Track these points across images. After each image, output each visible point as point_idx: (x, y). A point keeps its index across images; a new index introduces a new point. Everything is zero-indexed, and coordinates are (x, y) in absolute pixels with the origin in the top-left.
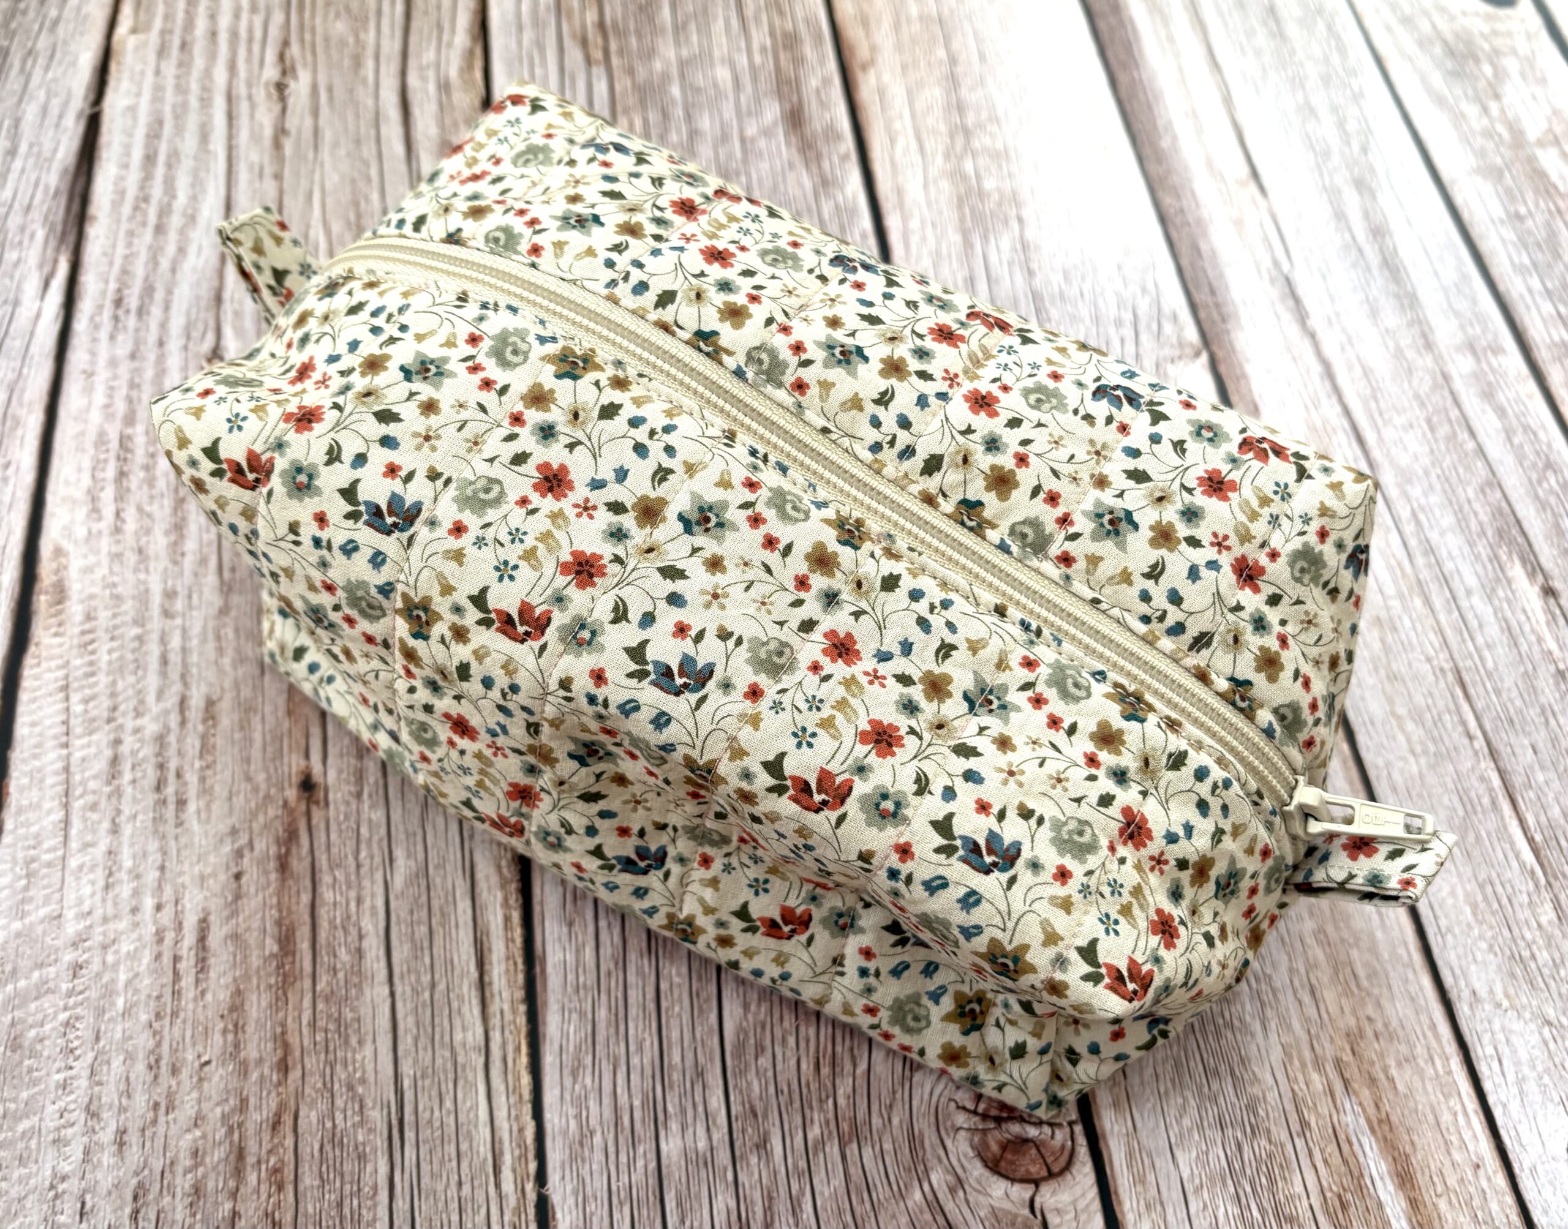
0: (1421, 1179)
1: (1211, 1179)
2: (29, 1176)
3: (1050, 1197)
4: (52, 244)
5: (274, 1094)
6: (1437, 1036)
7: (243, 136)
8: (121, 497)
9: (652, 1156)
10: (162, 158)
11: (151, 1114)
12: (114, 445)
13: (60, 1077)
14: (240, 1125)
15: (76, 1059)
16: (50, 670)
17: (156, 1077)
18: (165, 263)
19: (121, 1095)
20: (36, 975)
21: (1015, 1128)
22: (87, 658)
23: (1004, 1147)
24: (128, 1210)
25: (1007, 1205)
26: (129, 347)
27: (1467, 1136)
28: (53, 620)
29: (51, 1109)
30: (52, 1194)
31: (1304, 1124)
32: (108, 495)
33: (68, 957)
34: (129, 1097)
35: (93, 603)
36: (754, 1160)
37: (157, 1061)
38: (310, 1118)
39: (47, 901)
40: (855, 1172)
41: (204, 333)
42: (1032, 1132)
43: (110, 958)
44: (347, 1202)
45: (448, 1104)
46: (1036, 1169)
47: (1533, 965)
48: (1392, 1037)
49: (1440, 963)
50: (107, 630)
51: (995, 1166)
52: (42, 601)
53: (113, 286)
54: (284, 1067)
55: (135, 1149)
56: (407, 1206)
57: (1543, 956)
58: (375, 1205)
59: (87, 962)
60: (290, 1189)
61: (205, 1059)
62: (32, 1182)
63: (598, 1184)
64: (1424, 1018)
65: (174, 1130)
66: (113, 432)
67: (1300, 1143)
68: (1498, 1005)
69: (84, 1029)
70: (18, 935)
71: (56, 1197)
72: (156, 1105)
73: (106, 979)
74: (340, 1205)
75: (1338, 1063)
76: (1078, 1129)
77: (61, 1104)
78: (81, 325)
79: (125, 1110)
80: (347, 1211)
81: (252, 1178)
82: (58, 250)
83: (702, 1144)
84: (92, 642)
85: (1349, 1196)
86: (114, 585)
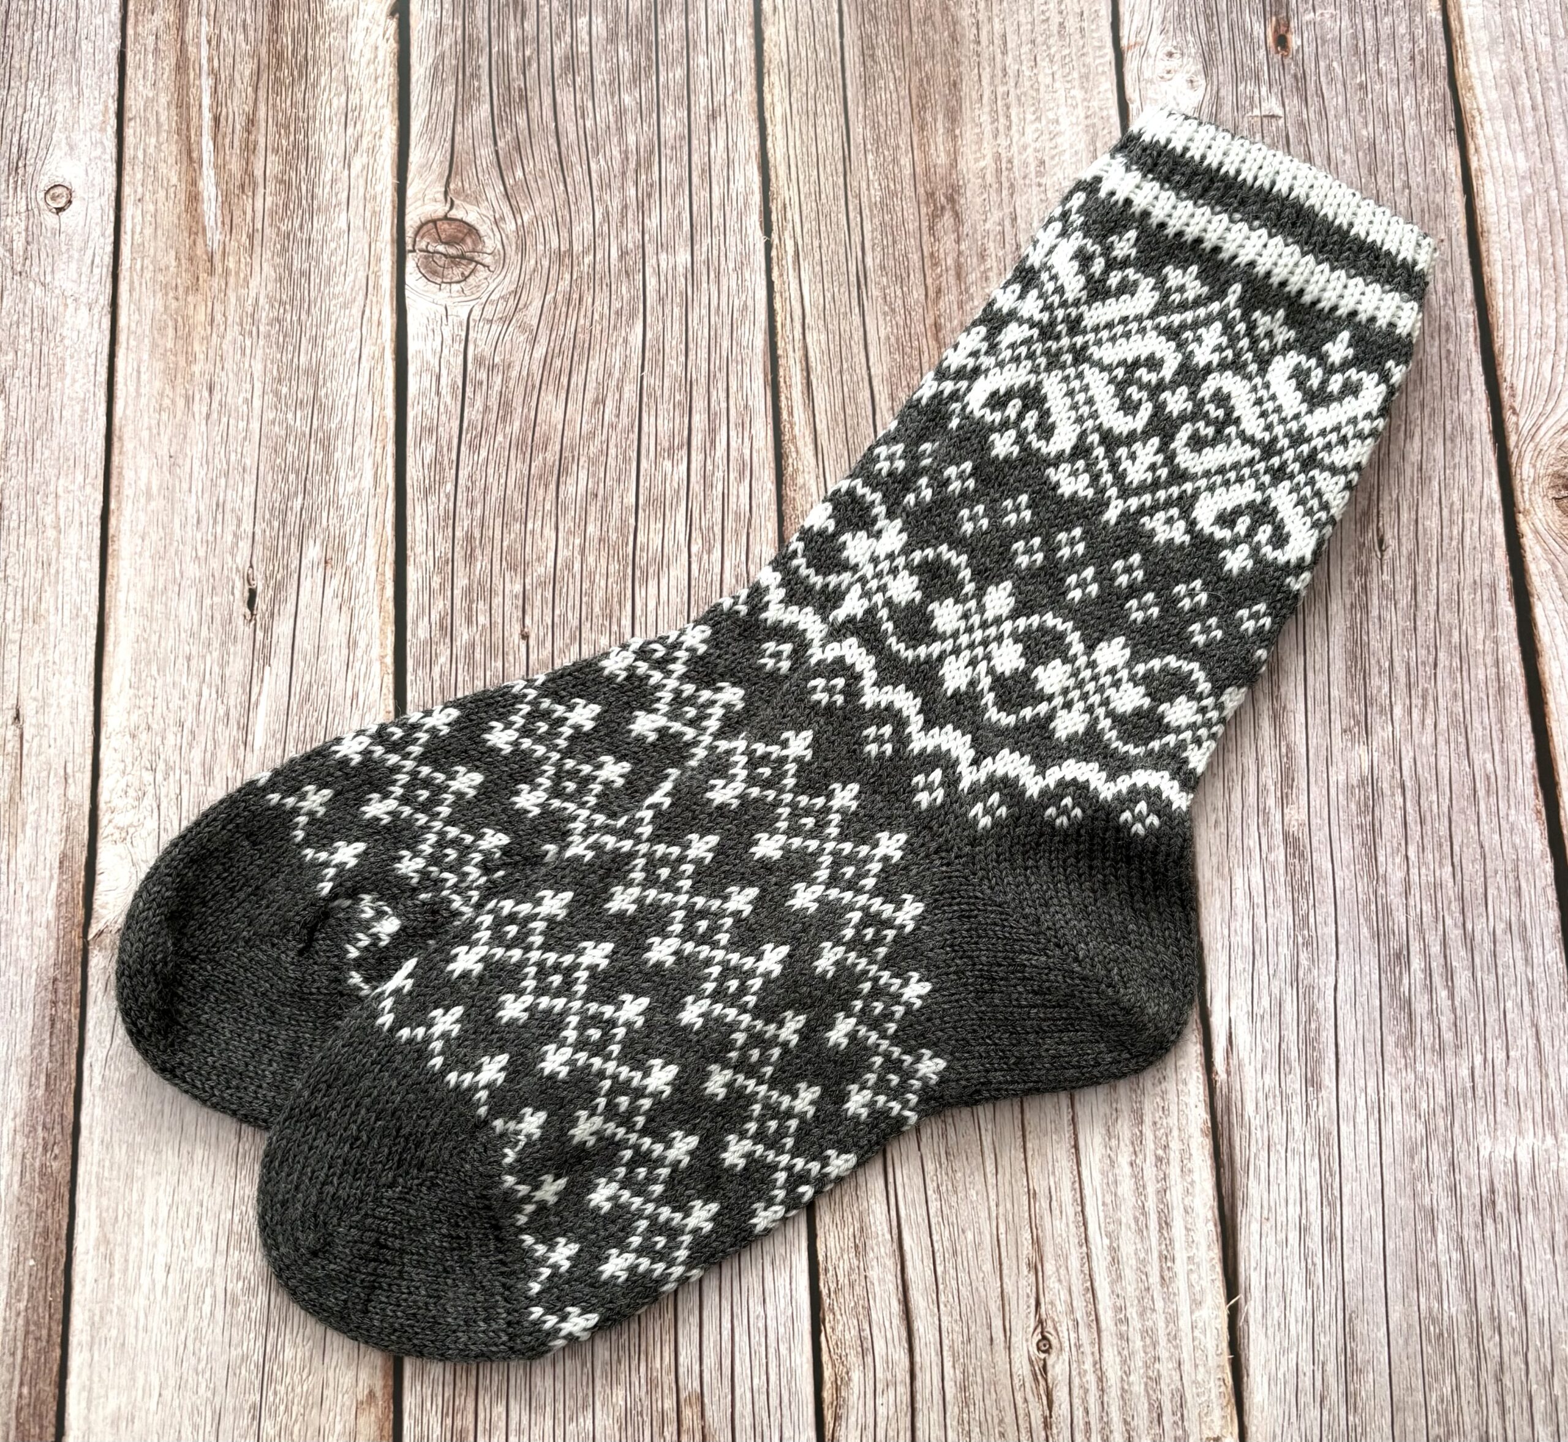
1: (327, 209)
3: (439, 209)
9: (697, 252)
21: (452, 251)
23: (463, 240)
25: (468, 207)
31: (251, 237)
36: (630, 246)
38: (918, 294)
40: (565, 234)
42: (441, 248)
45: (828, 295)
46: (445, 226)
48: (165, 287)
49: (107, 333)
51: (472, 230)
54: (937, 327)
57: (24, 330)
63: (731, 240)
64: (136, 295)
67: (259, 226)
75: (211, 272)
76: (409, 247)
83: (663, 256)
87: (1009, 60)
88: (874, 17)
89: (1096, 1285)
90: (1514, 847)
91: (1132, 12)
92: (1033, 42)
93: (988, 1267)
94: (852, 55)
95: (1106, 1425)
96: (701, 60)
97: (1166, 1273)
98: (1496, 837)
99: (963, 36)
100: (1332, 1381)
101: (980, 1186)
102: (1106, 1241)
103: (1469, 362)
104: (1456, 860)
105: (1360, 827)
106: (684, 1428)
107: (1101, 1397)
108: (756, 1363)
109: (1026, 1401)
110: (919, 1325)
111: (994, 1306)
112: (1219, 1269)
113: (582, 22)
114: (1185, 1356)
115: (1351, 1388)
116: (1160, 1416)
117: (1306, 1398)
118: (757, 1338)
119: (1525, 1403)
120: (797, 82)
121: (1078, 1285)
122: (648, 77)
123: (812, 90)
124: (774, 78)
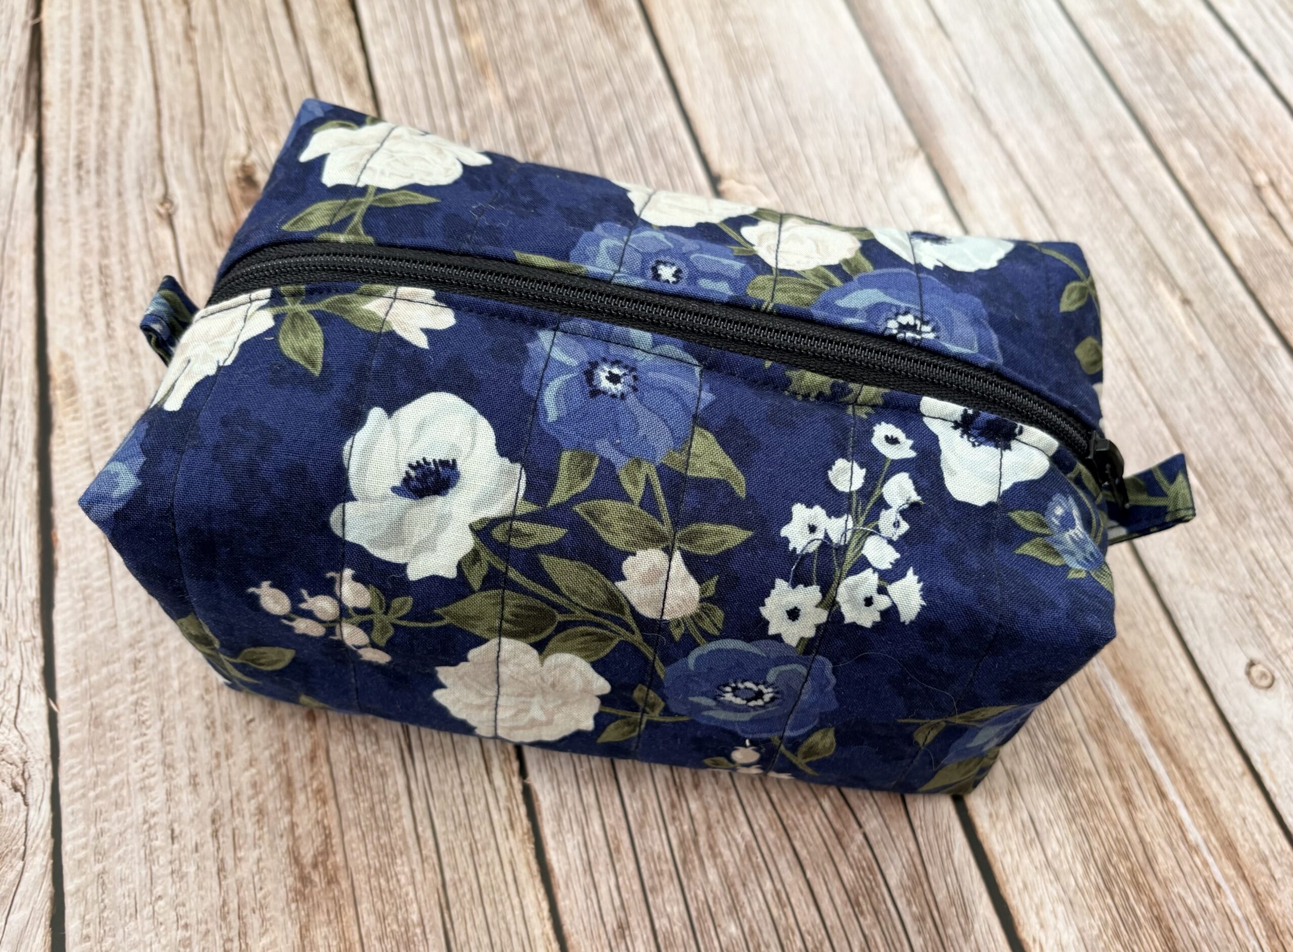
0: (1151, 704)
2: (126, 816)
4: (19, 125)
5: (307, 737)
6: (1149, 608)
7: (159, 33)
8: (108, 311)
10: (96, 54)
11: (214, 762)
12: (95, 273)
13: (138, 742)
14: (285, 762)
15: (148, 728)
16: (73, 446)
17: (214, 735)
18: (112, 133)
19: (188, 750)
20: (104, 671)
22: (103, 435)
24: (209, 831)
26: (94, 198)
27: (1178, 671)
28: (69, 409)
29: (134, 766)
30: (146, 827)
32: (97, 311)
33: (128, 655)
34: (195, 750)
35: (100, 393)
37: (213, 723)
39: (103, 616)
41: (154, 185)
43: (161, 653)
44: (377, 808)
47: (1207, 554)
50: (115, 413)
52: (57, 395)
53: (73, 154)
55: (206, 787)
56: (424, 805)
58: (399, 807)
59: (144, 657)
60: (332, 803)
61: (249, 717)
62: (129, 820)
65: (234, 770)
66: (93, 264)
68: (1187, 583)
69: (150, 705)
70: (85, 643)
71: (150, 828)
72: (218, 755)
73: (161, 668)
74: (372, 809)
77: (141, 762)
78: (51, 184)
79: (194, 760)
80: (378, 813)
81: (301, 798)
82: (24, 129)
84: (105, 422)
85: (1103, 721)
86: (114, 378)
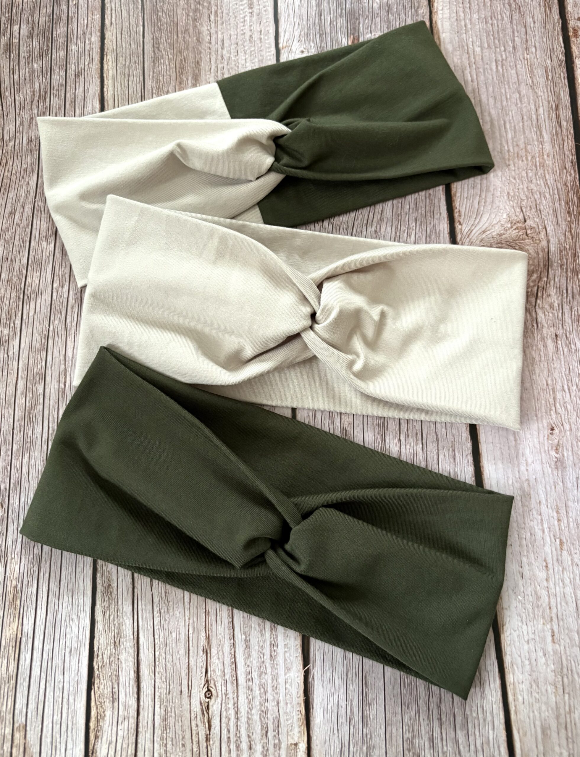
87: (225, 52)
88: (160, 30)
89: (237, 660)
90: (453, 435)
91: (285, 32)
92: (237, 44)
93: (182, 652)
94: (148, 47)
95: (238, 738)
96: (74, 47)
97: (274, 654)
98: (444, 430)
99: (203, 39)
100: (355, 710)
101: (181, 609)
102: (244, 637)
103: (439, 200)
104: (424, 441)
105: (378, 425)
106: (15, 744)
107: (237, 722)
108: (56, 707)
109: (197, 726)
110: (143, 685)
111: (184, 674)
112: (300, 650)
113: (16, 28)
114: (281, 698)
115: (365, 713)
116: (267, 732)
117: (342, 720)
118: (58, 693)
119: (452, 719)
120: (120, 59)
121: (228, 661)
122: (47, 55)
123: (127, 63)
124: (109, 57)
